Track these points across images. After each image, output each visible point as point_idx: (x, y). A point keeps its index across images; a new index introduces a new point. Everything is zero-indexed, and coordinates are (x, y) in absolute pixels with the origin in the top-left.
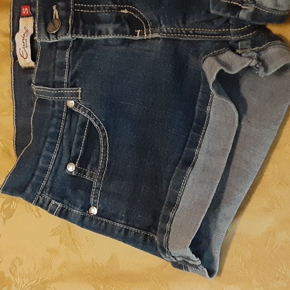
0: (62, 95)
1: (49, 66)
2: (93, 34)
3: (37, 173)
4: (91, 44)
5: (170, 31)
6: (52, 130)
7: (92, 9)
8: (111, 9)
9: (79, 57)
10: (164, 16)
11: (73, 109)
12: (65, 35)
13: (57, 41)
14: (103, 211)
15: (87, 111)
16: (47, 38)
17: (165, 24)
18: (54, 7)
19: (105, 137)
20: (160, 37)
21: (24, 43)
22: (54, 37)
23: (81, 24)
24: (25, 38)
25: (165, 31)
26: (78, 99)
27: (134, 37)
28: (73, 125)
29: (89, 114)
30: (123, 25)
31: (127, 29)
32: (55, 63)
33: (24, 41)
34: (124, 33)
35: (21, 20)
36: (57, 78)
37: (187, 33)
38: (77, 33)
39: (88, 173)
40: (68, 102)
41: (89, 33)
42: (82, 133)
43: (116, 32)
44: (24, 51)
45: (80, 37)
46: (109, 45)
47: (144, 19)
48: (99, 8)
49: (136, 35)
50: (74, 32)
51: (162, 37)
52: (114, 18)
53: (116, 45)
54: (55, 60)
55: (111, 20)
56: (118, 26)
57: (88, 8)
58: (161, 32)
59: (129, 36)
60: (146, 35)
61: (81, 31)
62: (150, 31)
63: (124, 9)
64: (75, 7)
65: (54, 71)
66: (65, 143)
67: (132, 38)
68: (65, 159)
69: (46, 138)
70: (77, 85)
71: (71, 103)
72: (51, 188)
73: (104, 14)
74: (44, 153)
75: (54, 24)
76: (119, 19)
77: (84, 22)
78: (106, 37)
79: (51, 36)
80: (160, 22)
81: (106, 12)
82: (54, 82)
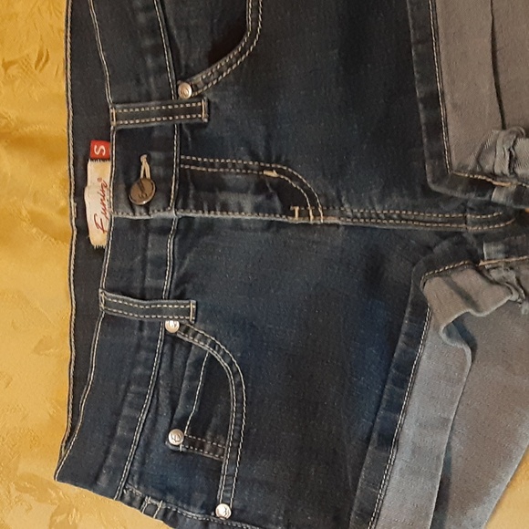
0: (160, 311)
1: (132, 259)
2: (212, 208)
3: (114, 448)
4: (209, 226)
5: (359, 215)
6: (139, 370)
7: (212, 165)
8: (246, 167)
9: (190, 249)
10: (348, 191)
11: (178, 335)
12: (164, 210)
13: (147, 217)
14: (242, 511)
16: (129, 211)
17: (351, 204)
18: (143, 159)
19: (239, 385)
20: (340, 223)
22: (143, 210)
23: (192, 192)
25: (350, 214)
26: (188, 320)
27: (291, 218)
28: (178, 362)
29: (213, 345)
30: (269, 197)
31: (277, 203)
32: (144, 257)
34: (273, 211)
36: (149, 282)
37: (388, 217)
38: (185, 207)
39: (208, 447)
40: (167, 322)
41: (205, 207)
42: (194, 378)
43: (257, 209)
45: (191, 215)
46: (242, 229)
47: (308, 191)
48: (224, 166)
49: (294, 216)
50: (180, 205)
51: (344, 223)
52: (252, 186)
53: (255, 230)
54: (145, 249)
55: (248, 189)
56: (260, 198)
57: (204, 164)
58: (342, 214)
59: (281, 216)
60: (312, 217)
61: (191, 203)
62: (321, 211)
63: (271, 170)
64: (181, 161)
65: (144, 269)
66: (163, 394)
67: (286, 220)
68: (163, 422)
69: (129, 384)
70: (188, 295)
72: (141, 475)
73: (233, 177)
74: (126, 411)
75: (142, 189)
76: (261, 187)
77: (197, 188)
78: (237, 216)
79: (137, 209)
80: (339, 198)
81: (237, 174)
82: (143, 289)
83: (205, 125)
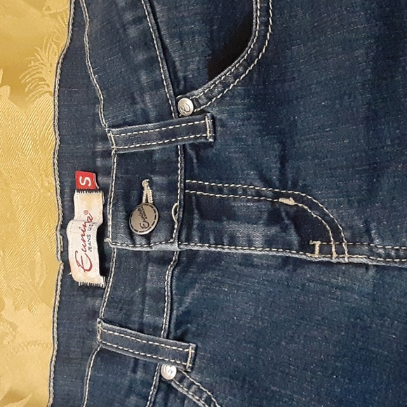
0: (155, 350)
1: (134, 291)
2: (219, 242)
5: (393, 253)
7: (220, 191)
8: (259, 194)
9: (193, 282)
10: (379, 222)
12: (167, 242)
13: (149, 249)
15: (205, 396)
16: (129, 242)
17: (383, 240)
18: (145, 183)
20: (370, 263)
21: (84, 241)
22: (144, 241)
23: (196, 222)
24: (87, 233)
25: (381, 251)
26: (185, 366)
27: (309, 255)
30: (285, 229)
31: (294, 238)
32: (145, 288)
33: (85, 238)
34: (287, 246)
35: (77, 196)
36: (148, 318)
38: (189, 240)
40: (164, 366)
41: (212, 241)
43: (269, 243)
44: (84, 257)
45: (196, 248)
46: (253, 266)
47: (330, 222)
48: (234, 191)
49: (313, 252)
50: (183, 237)
51: (375, 263)
52: (265, 216)
53: (269, 267)
54: (145, 282)
55: (260, 218)
56: (274, 230)
57: (211, 189)
58: (372, 252)
59: (298, 253)
60: (335, 255)
61: (196, 235)
62: (345, 248)
63: (287, 196)
64: (187, 186)
65: (143, 303)
67: (304, 257)
70: (189, 337)
71: (169, 372)
73: (243, 204)
75: (144, 216)
76: (275, 216)
77: (202, 216)
79: (138, 240)
80: (368, 231)
81: (248, 201)
82: (142, 324)
83: (210, 145)
